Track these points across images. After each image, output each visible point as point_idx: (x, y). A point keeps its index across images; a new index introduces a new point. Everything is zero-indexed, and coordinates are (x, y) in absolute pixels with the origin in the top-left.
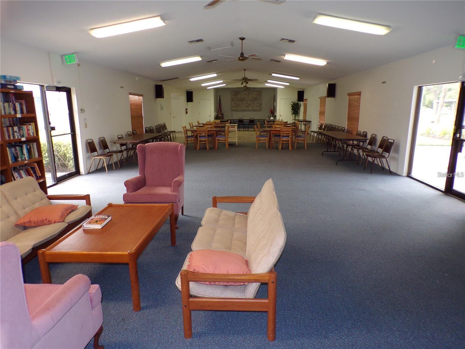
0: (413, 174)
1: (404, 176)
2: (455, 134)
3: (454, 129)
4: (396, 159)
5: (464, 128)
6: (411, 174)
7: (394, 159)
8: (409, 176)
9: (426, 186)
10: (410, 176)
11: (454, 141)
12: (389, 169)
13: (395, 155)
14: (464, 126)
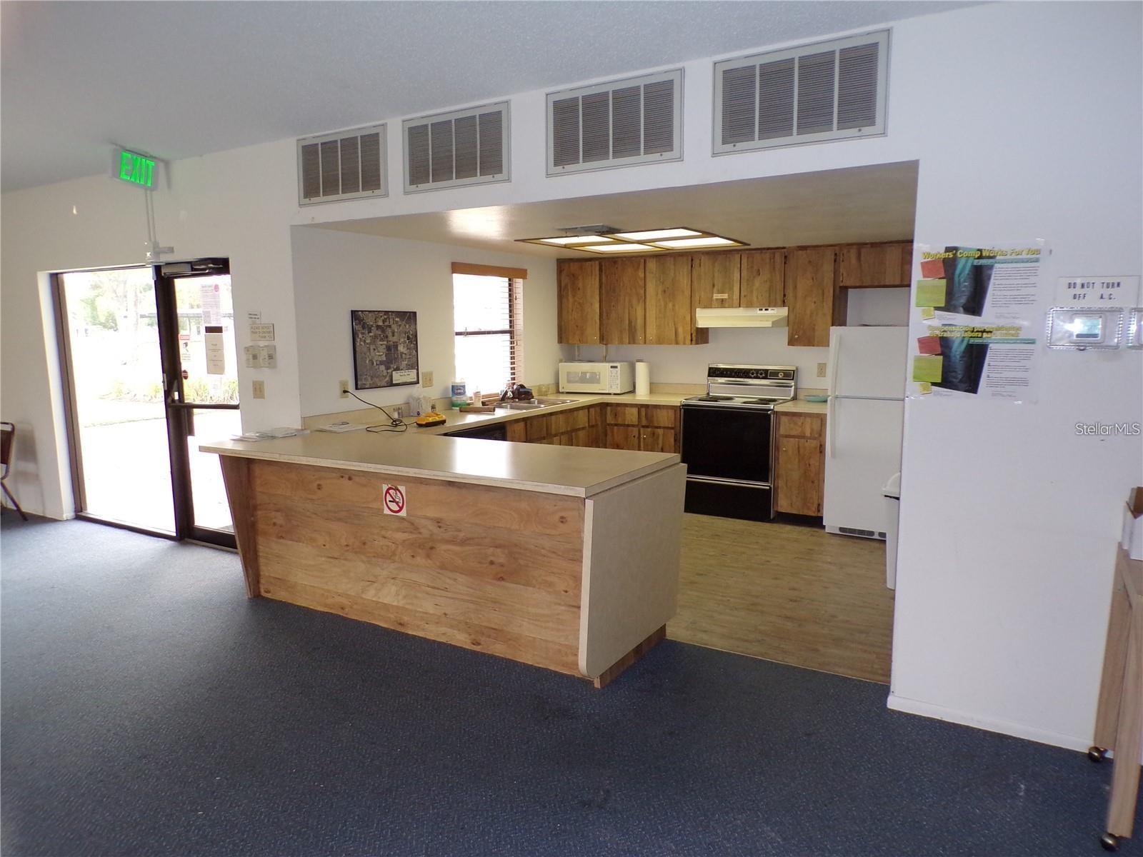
0: (92, 510)
1: (67, 520)
2: (168, 394)
3: (163, 382)
4: (34, 478)
5: (186, 378)
6: (86, 510)
7: (24, 476)
8: (80, 515)
9: (130, 532)
10: (84, 514)
11: (169, 409)
12: (15, 508)
13: (30, 467)
14: (185, 372)
